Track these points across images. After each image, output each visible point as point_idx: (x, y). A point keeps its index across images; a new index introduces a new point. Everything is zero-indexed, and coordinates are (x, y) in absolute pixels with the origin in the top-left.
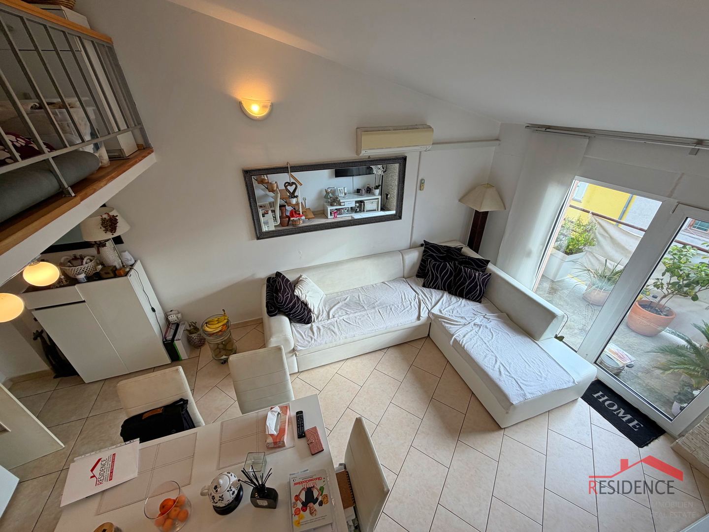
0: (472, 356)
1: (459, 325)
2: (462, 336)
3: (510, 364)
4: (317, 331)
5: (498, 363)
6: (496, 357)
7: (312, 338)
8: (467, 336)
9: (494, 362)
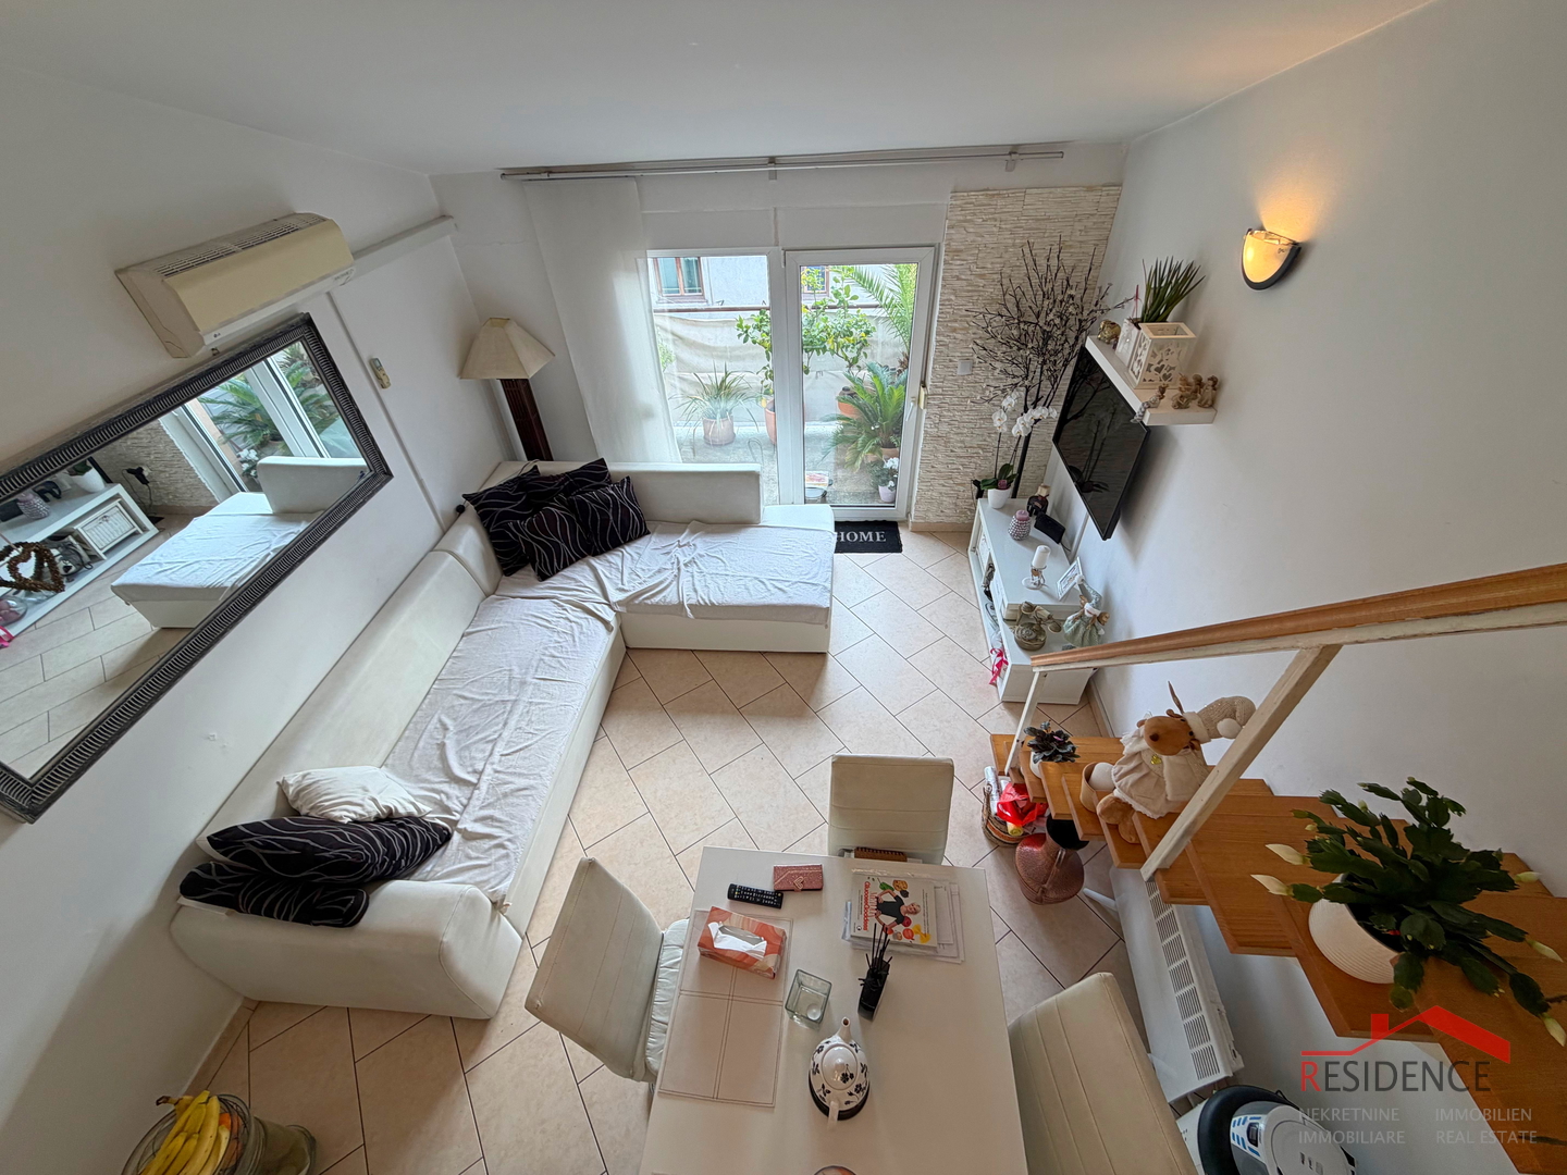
0: (735, 603)
1: (670, 583)
2: (693, 594)
3: (776, 571)
4: (488, 826)
5: (767, 582)
6: (756, 578)
7: (501, 846)
8: (698, 588)
9: (763, 587)
